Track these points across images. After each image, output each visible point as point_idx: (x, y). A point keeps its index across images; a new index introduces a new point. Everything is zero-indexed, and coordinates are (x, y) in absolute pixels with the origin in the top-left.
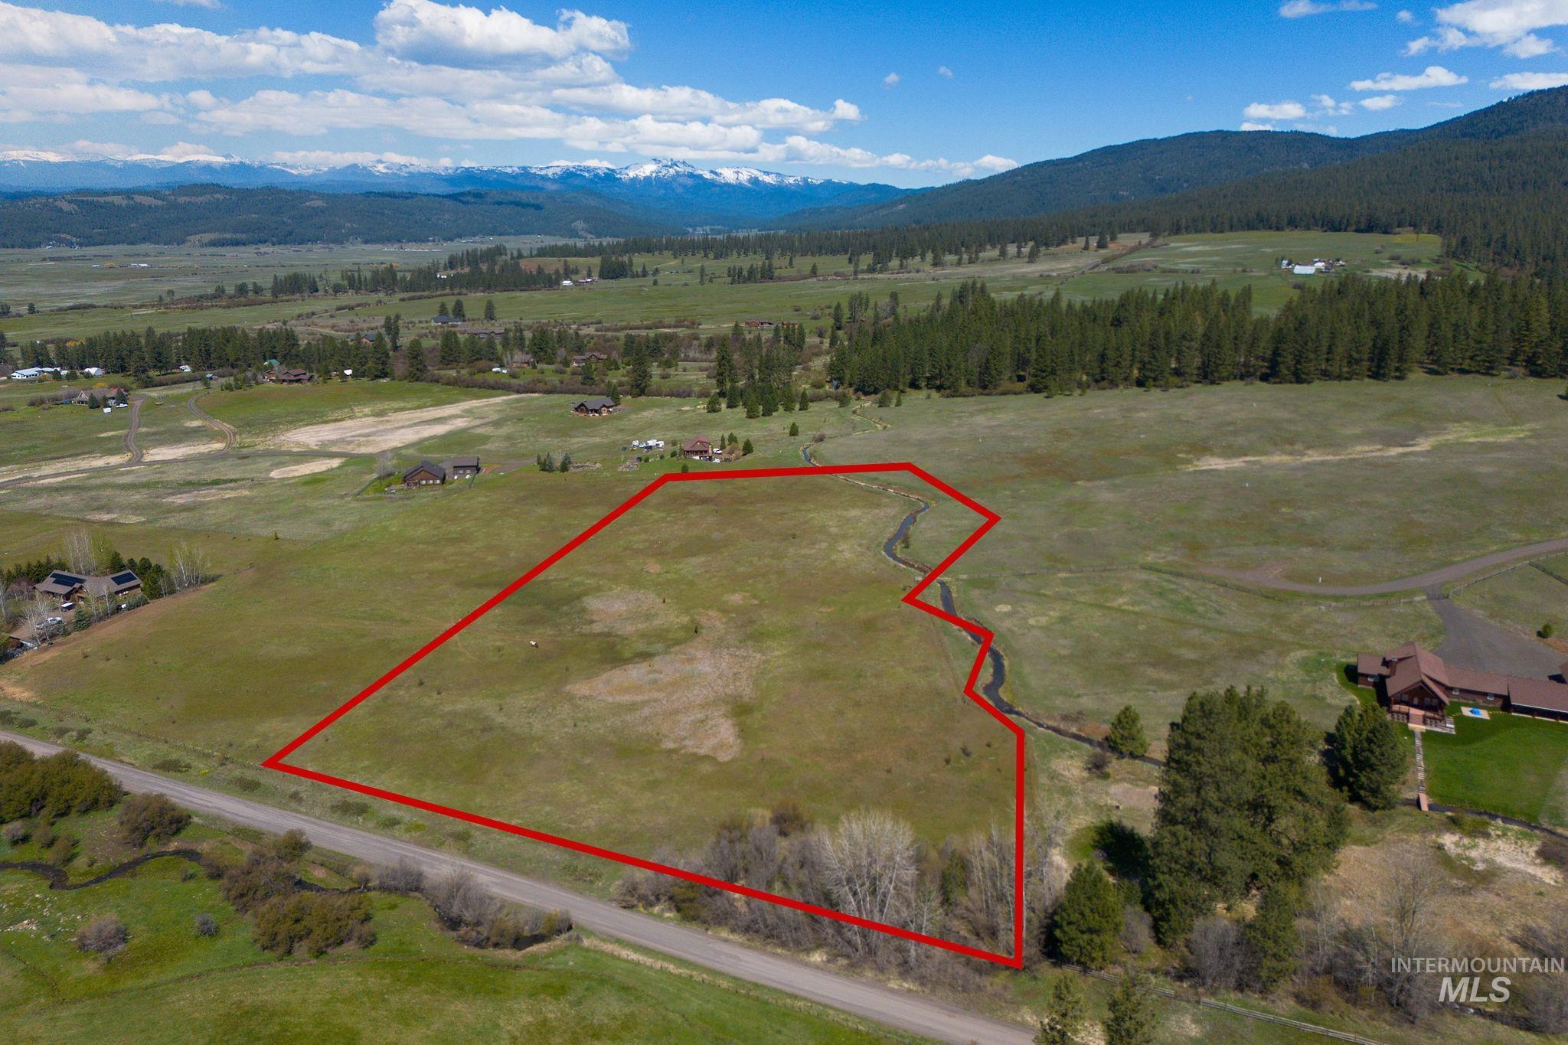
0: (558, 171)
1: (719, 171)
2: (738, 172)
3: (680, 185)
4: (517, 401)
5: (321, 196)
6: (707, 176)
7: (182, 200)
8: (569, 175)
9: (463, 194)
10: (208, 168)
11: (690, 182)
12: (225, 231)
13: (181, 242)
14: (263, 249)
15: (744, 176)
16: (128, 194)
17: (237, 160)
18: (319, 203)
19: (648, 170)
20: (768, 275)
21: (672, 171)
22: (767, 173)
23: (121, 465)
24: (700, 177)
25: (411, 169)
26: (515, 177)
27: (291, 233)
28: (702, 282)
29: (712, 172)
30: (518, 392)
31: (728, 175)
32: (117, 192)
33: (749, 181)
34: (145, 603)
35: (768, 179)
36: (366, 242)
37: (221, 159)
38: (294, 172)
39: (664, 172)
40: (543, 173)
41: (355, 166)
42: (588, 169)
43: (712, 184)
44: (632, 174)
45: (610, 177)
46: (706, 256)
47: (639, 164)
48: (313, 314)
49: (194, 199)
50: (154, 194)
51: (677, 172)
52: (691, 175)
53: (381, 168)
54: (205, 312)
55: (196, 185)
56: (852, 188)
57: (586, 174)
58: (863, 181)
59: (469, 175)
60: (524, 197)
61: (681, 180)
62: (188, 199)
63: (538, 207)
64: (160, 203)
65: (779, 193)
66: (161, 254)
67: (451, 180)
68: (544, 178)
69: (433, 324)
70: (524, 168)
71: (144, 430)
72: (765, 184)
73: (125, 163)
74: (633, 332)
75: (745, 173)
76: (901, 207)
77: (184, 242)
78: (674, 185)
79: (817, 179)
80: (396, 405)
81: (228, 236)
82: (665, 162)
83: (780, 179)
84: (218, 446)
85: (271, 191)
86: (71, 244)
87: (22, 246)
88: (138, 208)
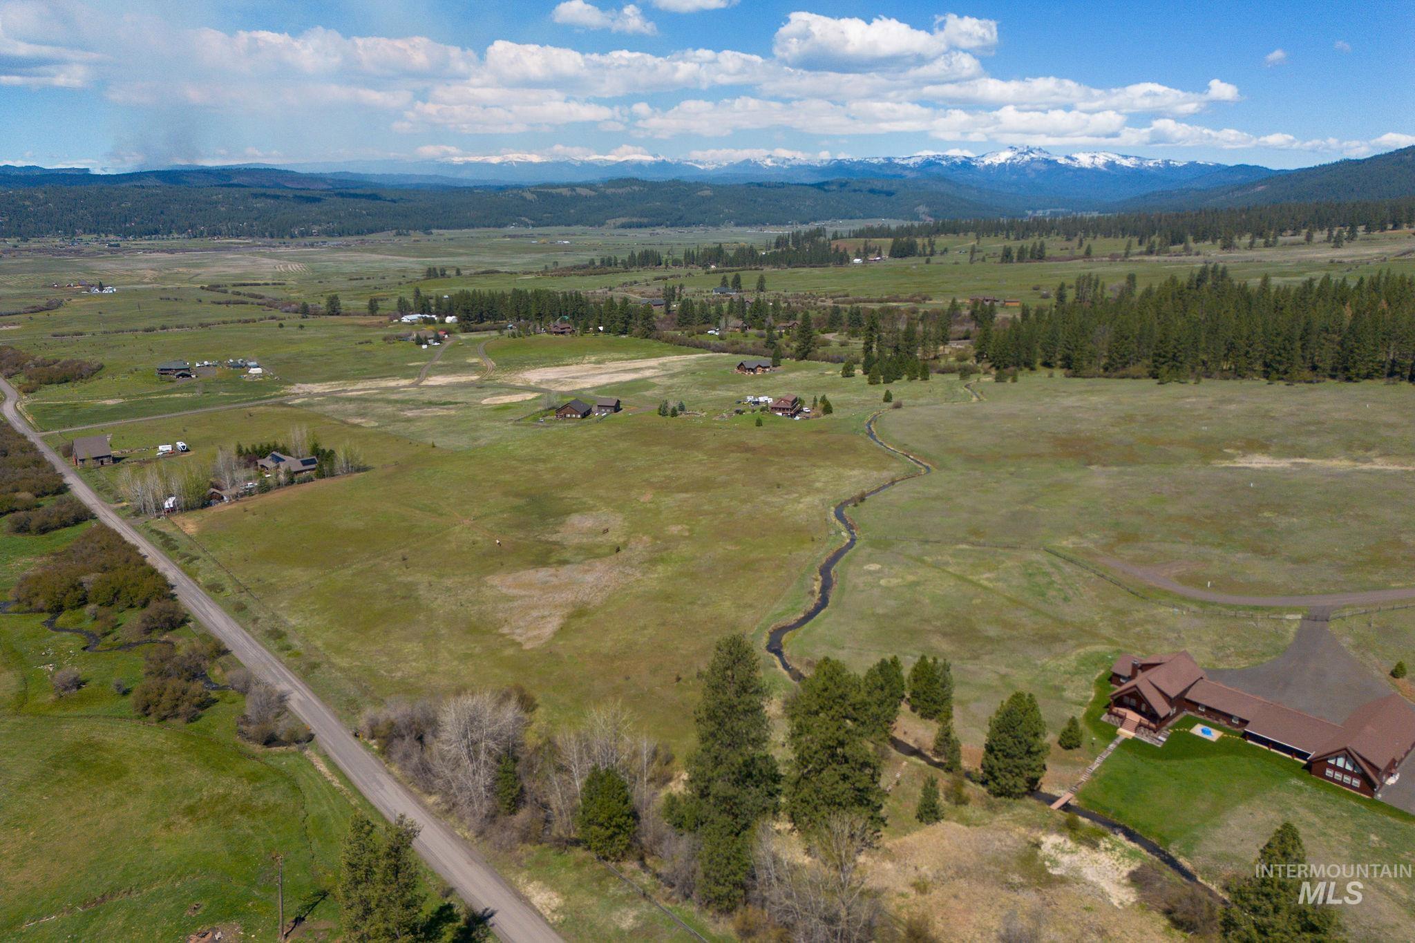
0: (919, 160)
1: (1074, 156)
2: (1094, 157)
3: (1034, 170)
4: (708, 358)
5: (712, 186)
6: (1062, 161)
7: (610, 191)
8: (929, 163)
9: (827, 183)
10: (639, 166)
11: (1044, 167)
12: (633, 215)
13: (601, 224)
14: (658, 230)
15: (1101, 160)
16: (572, 186)
17: (661, 158)
18: (707, 193)
19: (1004, 157)
20: (1039, 255)
21: (1027, 158)
22: (1126, 157)
23: (404, 387)
24: (1055, 161)
25: (793, 162)
26: (881, 166)
27: (681, 218)
28: (972, 261)
29: (1067, 157)
30: (714, 351)
31: (1084, 160)
32: (564, 186)
33: (1105, 165)
34: (312, 480)
35: (1125, 163)
36: (737, 225)
37: (650, 158)
38: (701, 167)
39: (1019, 158)
40: (905, 162)
41: (748, 161)
42: (946, 158)
43: (1066, 168)
44: (987, 162)
45: (966, 164)
46: (1008, 237)
47: (995, 152)
48: (636, 282)
49: (620, 191)
50: (590, 186)
51: (1032, 159)
52: (1047, 161)
53: (769, 162)
54: (567, 278)
55: (620, 179)
56: (1220, 169)
57: (944, 163)
58: (1231, 162)
59: (839, 166)
60: (878, 185)
61: (1035, 165)
62: (613, 190)
63: (889, 194)
64: (593, 193)
65: (1138, 175)
66: (584, 234)
67: (822, 170)
68: (904, 167)
69: (714, 293)
70: (889, 159)
71: (439, 362)
72: (1122, 168)
73: (582, 162)
74: (861, 305)
75: (1102, 157)
76: (1260, 188)
77: (603, 224)
78: (1028, 171)
79: (1180, 161)
80: (616, 356)
81: (635, 220)
82: (1020, 150)
83: (1138, 163)
84: (475, 378)
85: (676, 183)
86: (527, 225)
87: (494, 226)
88: (578, 198)
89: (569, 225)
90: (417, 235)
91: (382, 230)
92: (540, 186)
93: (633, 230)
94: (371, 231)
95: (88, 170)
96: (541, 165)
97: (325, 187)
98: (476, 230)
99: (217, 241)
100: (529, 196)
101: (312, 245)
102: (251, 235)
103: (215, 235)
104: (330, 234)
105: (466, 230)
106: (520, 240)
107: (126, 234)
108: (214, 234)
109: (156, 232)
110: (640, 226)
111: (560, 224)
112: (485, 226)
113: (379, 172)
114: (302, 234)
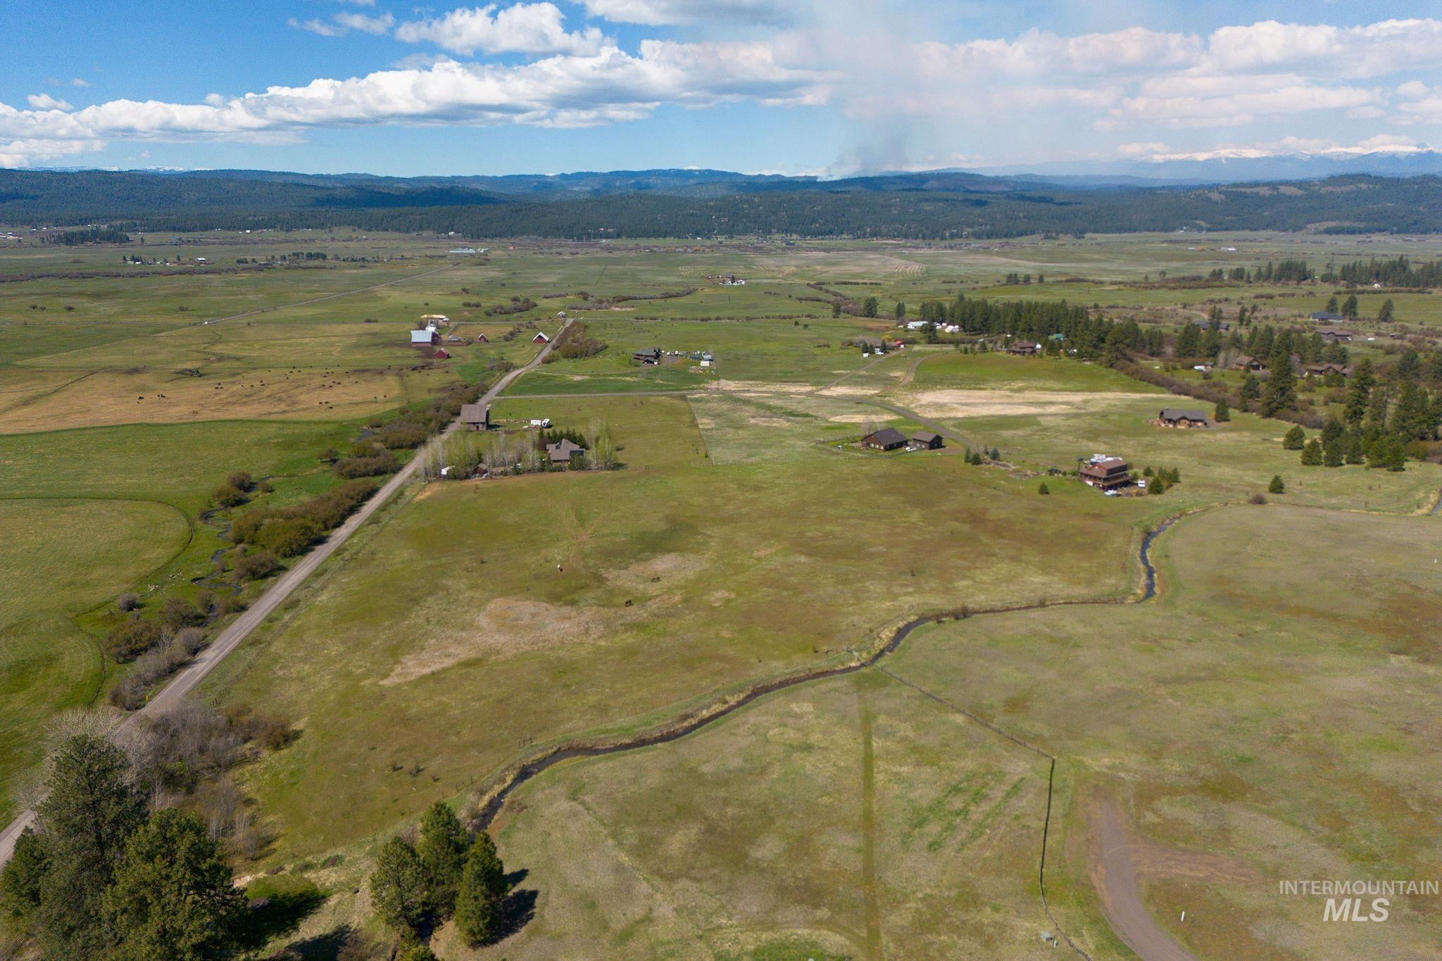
7: (1324, 190)
12: (1347, 219)
13: (1298, 229)
16: (1274, 185)
17: (1429, 148)
23: (800, 393)
27: (1416, 223)
32: (1267, 183)
49: (1339, 190)
50: (1300, 184)
62: (1330, 189)
64: (1302, 193)
77: (1300, 229)
81: (1347, 224)
84: (873, 392)
86: (1200, 229)
87: (1161, 231)
88: (1281, 198)
89: (1255, 230)
90: (1066, 240)
91: (1033, 232)
92: (1235, 185)
93: (1341, 236)
94: (1021, 234)
95: (816, 177)
96: (1258, 160)
97: (1006, 189)
98: (1137, 234)
99: (876, 242)
100: (1215, 196)
101: (951, 248)
102: (906, 237)
103: (875, 236)
104: (978, 236)
105: (1126, 234)
106: (1178, 246)
107: (804, 234)
108: (875, 234)
109: (831, 233)
110: (1352, 231)
111: (1243, 229)
112: (1149, 230)
113: (1063, 173)
114: (952, 236)
